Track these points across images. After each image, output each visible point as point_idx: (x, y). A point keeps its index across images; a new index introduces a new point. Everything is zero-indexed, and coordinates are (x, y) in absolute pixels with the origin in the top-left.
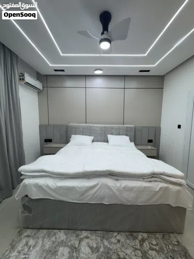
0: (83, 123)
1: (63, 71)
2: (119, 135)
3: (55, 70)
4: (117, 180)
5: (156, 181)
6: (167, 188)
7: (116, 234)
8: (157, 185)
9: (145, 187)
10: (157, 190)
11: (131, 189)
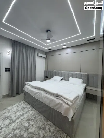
0: (60, 71)
1: (51, 49)
2: (76, 78)
3: (49, 50)
4: (46, 94)
5: (59, 99)
6: (62, 104)
7: (42, 116)
8: (59, 101)
9: (53, 100)
10: (57, 103)
11: (48, 98)
